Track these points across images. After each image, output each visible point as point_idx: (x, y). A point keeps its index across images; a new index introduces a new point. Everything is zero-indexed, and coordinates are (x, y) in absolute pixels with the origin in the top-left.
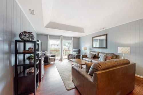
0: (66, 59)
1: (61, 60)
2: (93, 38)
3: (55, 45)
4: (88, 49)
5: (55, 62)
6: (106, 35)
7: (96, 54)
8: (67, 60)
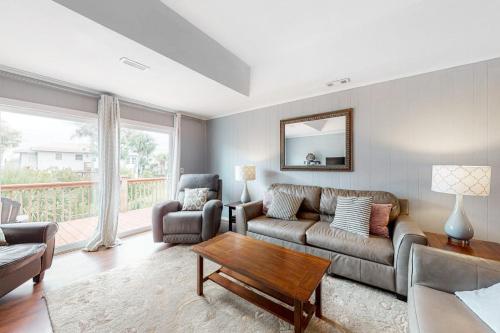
0: (145, 231)
1: (104, 247)
2: (283, 123)
3: (59, 155)
4: (259, 174)
5: (49, 277)
6: (349, 114)
7: (310, 197)
8: (150, 236)
